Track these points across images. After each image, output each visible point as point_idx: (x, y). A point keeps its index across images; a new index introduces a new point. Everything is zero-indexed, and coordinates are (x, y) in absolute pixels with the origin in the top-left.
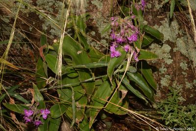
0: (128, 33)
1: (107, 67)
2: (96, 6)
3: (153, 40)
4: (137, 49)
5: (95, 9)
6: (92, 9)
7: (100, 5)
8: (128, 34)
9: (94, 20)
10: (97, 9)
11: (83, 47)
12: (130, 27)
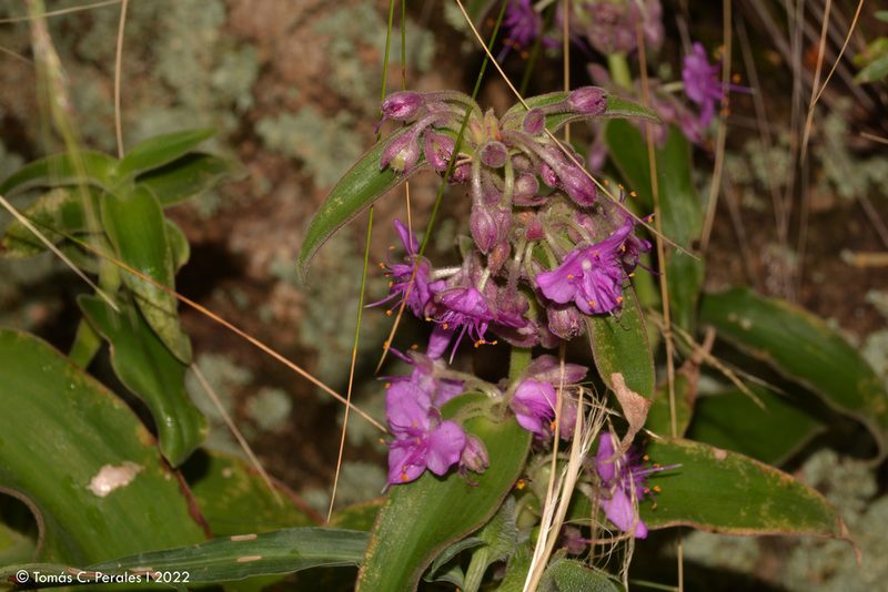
0: (536, 236)
1: (350, 573)
2: (298, 163)
3: (819, 428)
4: (624, 394)
5: (289, 195)
6: (262, 186)
7: (336, 153)
8: (540, 257)
9: (284, 291)
10: (307, 187)
11: (153, 427)
12: (558, 190)
